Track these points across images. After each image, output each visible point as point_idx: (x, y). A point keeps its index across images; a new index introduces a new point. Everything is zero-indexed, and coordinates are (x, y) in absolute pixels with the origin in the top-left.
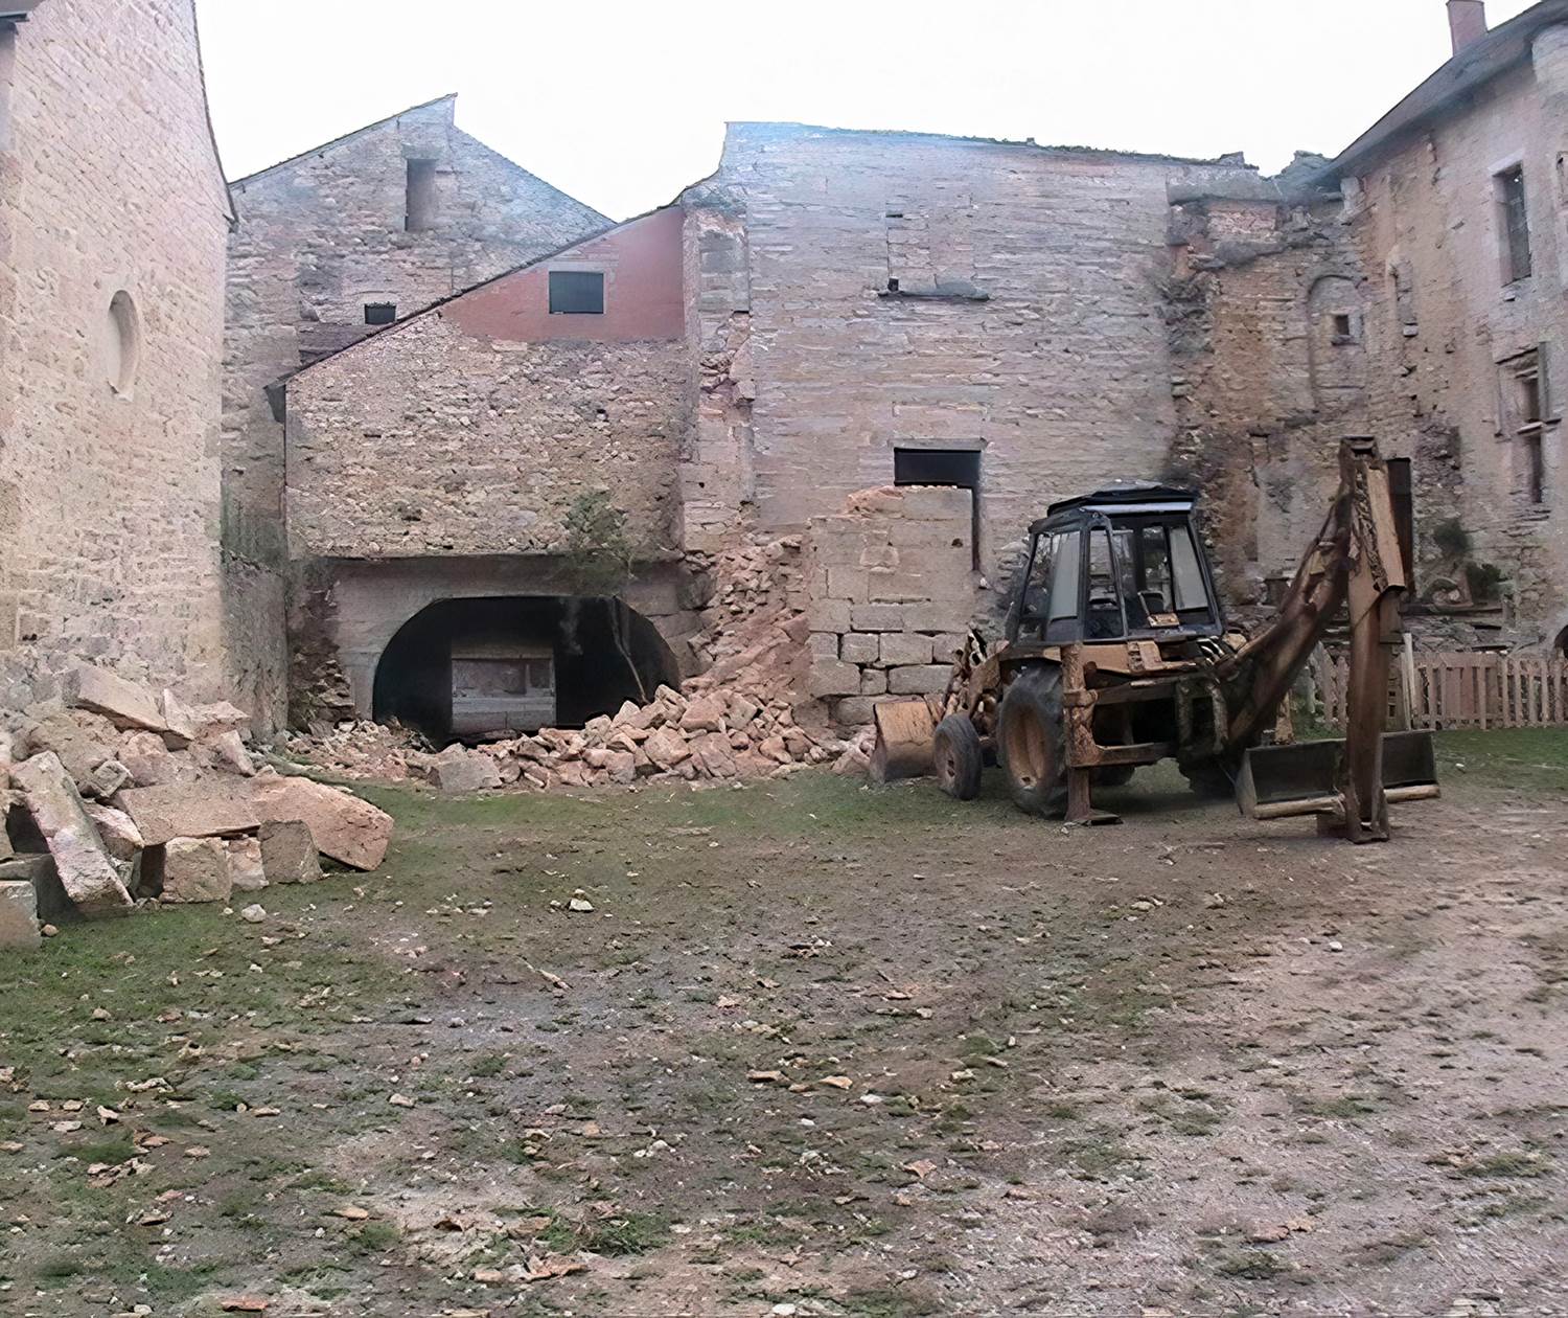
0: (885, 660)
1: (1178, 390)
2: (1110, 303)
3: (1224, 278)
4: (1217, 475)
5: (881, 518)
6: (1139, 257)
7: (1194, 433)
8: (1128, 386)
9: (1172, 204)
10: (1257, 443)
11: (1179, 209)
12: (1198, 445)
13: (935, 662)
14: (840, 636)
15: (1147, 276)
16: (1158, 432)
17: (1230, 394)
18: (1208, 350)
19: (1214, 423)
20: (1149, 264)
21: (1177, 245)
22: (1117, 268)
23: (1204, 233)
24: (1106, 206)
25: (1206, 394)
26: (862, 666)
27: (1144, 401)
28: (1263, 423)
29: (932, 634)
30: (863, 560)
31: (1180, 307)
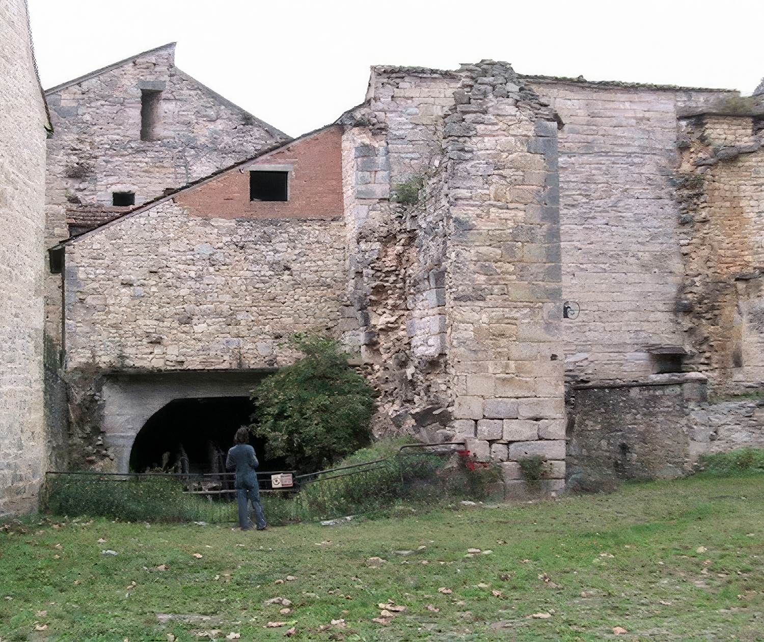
0: (507, 438)
1: (685, 250)
2: (637, 190)
3: (717, 171)
4: (713, 308)
5: (503, 342)
6: (656, 157)
7: (696, 279)
8: (649, 248)
9: (680, 118)
10: (741, 286)
11: (683, 123)
12: (699, 289)
13: (540, 439)
14: (476, 421)
15: (662, 170)
16: (670, 279)
17: (721, 252)
18: (705, 221)
19: (710, 272)
20: (664, 162)
21: (683, 148)
22: (642, 164)
23: (702, 139)
24: (633, 121)
25: (705, 251)
26: (491, 442)
27: (661, 258)
28: (745, 271)
29: (537, 419)
30: (491, 370)
31: (686, 192)
